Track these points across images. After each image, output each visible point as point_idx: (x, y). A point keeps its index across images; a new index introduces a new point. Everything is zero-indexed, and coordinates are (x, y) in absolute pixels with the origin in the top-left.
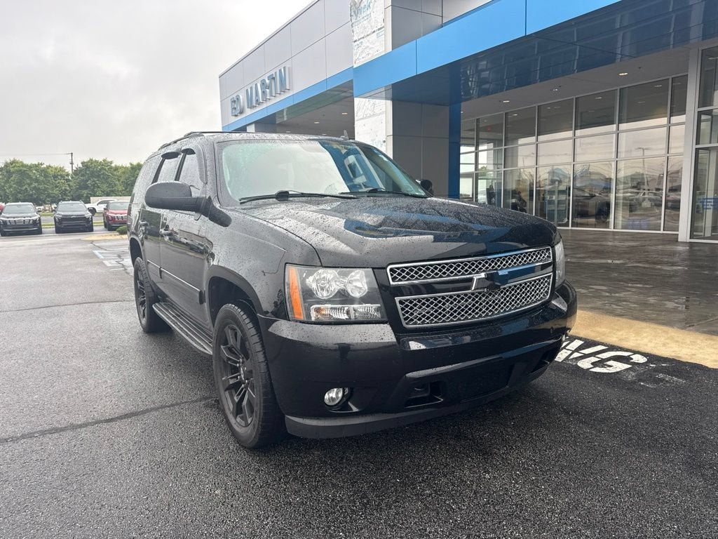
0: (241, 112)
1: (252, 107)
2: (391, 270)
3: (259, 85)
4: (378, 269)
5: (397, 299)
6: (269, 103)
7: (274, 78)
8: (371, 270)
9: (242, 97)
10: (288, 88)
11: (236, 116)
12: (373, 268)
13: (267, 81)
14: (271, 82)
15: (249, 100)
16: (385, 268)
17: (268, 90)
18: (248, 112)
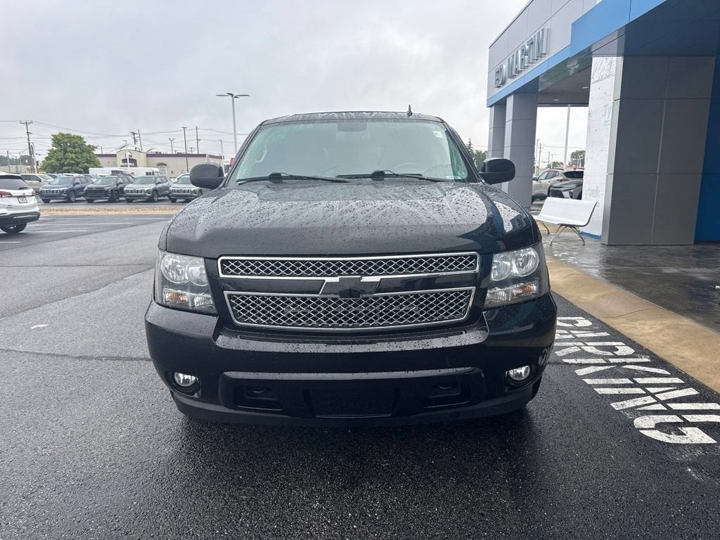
0: (503, 83)
1: (512, 77)
2: (223, 262)
3: (520, 52)
4: (210, 260)
5: (226, 293)
6: (528, 71)
7: (532, 43)
8: (202, 260)
9: (505, 67)
10: (543, 52)
11: (499, 87)
12: (205, 258)
13: (527, 47)
14: (530, 48)
15: (510, 68)
16: (217, 259)
17: (526, 57)
18: (510, 81)
